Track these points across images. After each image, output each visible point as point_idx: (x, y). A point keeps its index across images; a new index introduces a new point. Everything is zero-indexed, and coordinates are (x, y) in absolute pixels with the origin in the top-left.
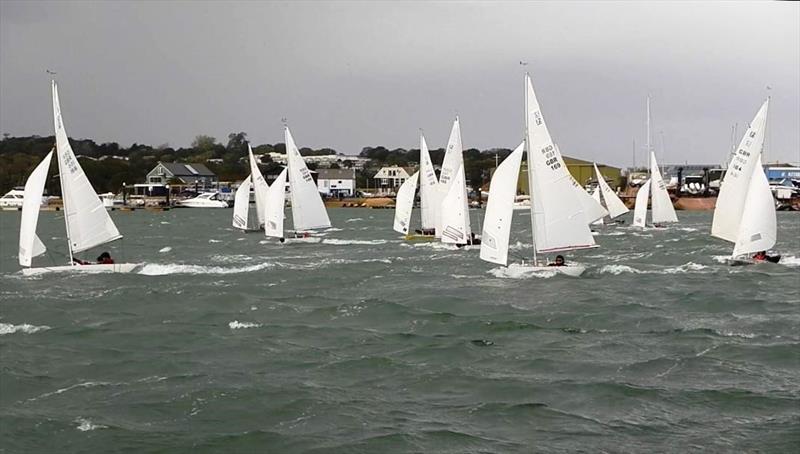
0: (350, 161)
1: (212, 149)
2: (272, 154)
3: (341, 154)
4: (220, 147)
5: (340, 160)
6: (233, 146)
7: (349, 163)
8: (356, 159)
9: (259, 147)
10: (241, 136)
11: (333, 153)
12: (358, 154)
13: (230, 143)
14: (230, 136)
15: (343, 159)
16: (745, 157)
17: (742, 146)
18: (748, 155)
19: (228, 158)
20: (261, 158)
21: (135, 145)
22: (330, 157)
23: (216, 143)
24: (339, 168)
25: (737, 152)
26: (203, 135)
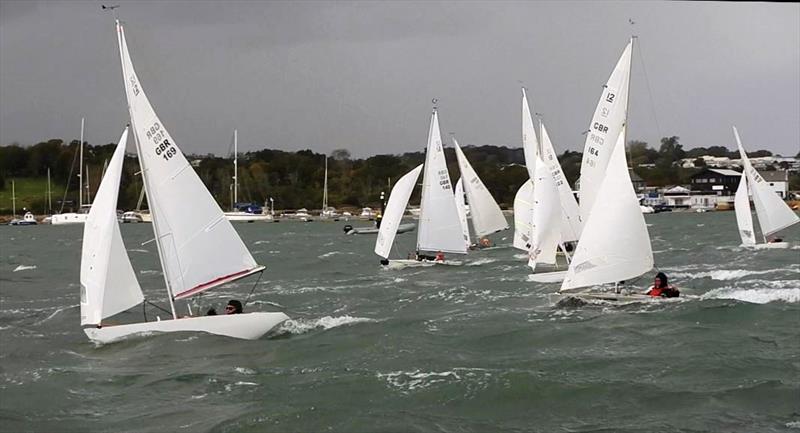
0: (786, 162)
1: (644, 154)
2: (706, 158)
3: (778, 156)
4: (653, 151)
5: (776, 162)
6: (665, 151)
7: (785, 165)
8: (793, 160)
9: (691, 151)
10: (673, 140)
11: (769, 154)
12: (795, 155)
13: (663, 147)
14: (663, 141)
15: (780, 160)
16: (601, 134)
17: (598, 118)
18: (606, 129)
19: (660, 162)
20: (694, 162)
21: (567, 152)
22: (766, 158)
23: (649, 148)
24: (775, 169)
25: (592, 127)
26: (635, 140)
